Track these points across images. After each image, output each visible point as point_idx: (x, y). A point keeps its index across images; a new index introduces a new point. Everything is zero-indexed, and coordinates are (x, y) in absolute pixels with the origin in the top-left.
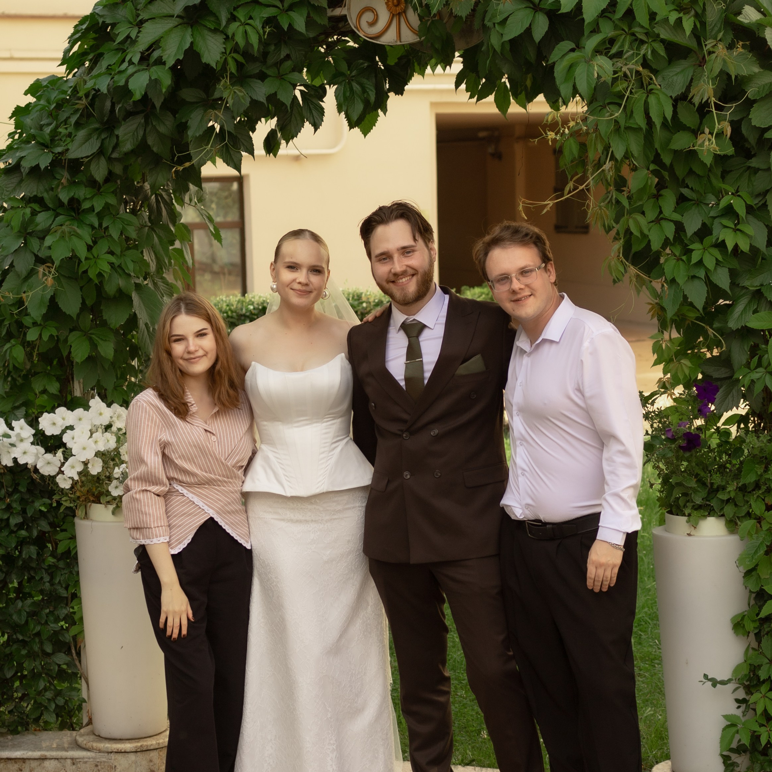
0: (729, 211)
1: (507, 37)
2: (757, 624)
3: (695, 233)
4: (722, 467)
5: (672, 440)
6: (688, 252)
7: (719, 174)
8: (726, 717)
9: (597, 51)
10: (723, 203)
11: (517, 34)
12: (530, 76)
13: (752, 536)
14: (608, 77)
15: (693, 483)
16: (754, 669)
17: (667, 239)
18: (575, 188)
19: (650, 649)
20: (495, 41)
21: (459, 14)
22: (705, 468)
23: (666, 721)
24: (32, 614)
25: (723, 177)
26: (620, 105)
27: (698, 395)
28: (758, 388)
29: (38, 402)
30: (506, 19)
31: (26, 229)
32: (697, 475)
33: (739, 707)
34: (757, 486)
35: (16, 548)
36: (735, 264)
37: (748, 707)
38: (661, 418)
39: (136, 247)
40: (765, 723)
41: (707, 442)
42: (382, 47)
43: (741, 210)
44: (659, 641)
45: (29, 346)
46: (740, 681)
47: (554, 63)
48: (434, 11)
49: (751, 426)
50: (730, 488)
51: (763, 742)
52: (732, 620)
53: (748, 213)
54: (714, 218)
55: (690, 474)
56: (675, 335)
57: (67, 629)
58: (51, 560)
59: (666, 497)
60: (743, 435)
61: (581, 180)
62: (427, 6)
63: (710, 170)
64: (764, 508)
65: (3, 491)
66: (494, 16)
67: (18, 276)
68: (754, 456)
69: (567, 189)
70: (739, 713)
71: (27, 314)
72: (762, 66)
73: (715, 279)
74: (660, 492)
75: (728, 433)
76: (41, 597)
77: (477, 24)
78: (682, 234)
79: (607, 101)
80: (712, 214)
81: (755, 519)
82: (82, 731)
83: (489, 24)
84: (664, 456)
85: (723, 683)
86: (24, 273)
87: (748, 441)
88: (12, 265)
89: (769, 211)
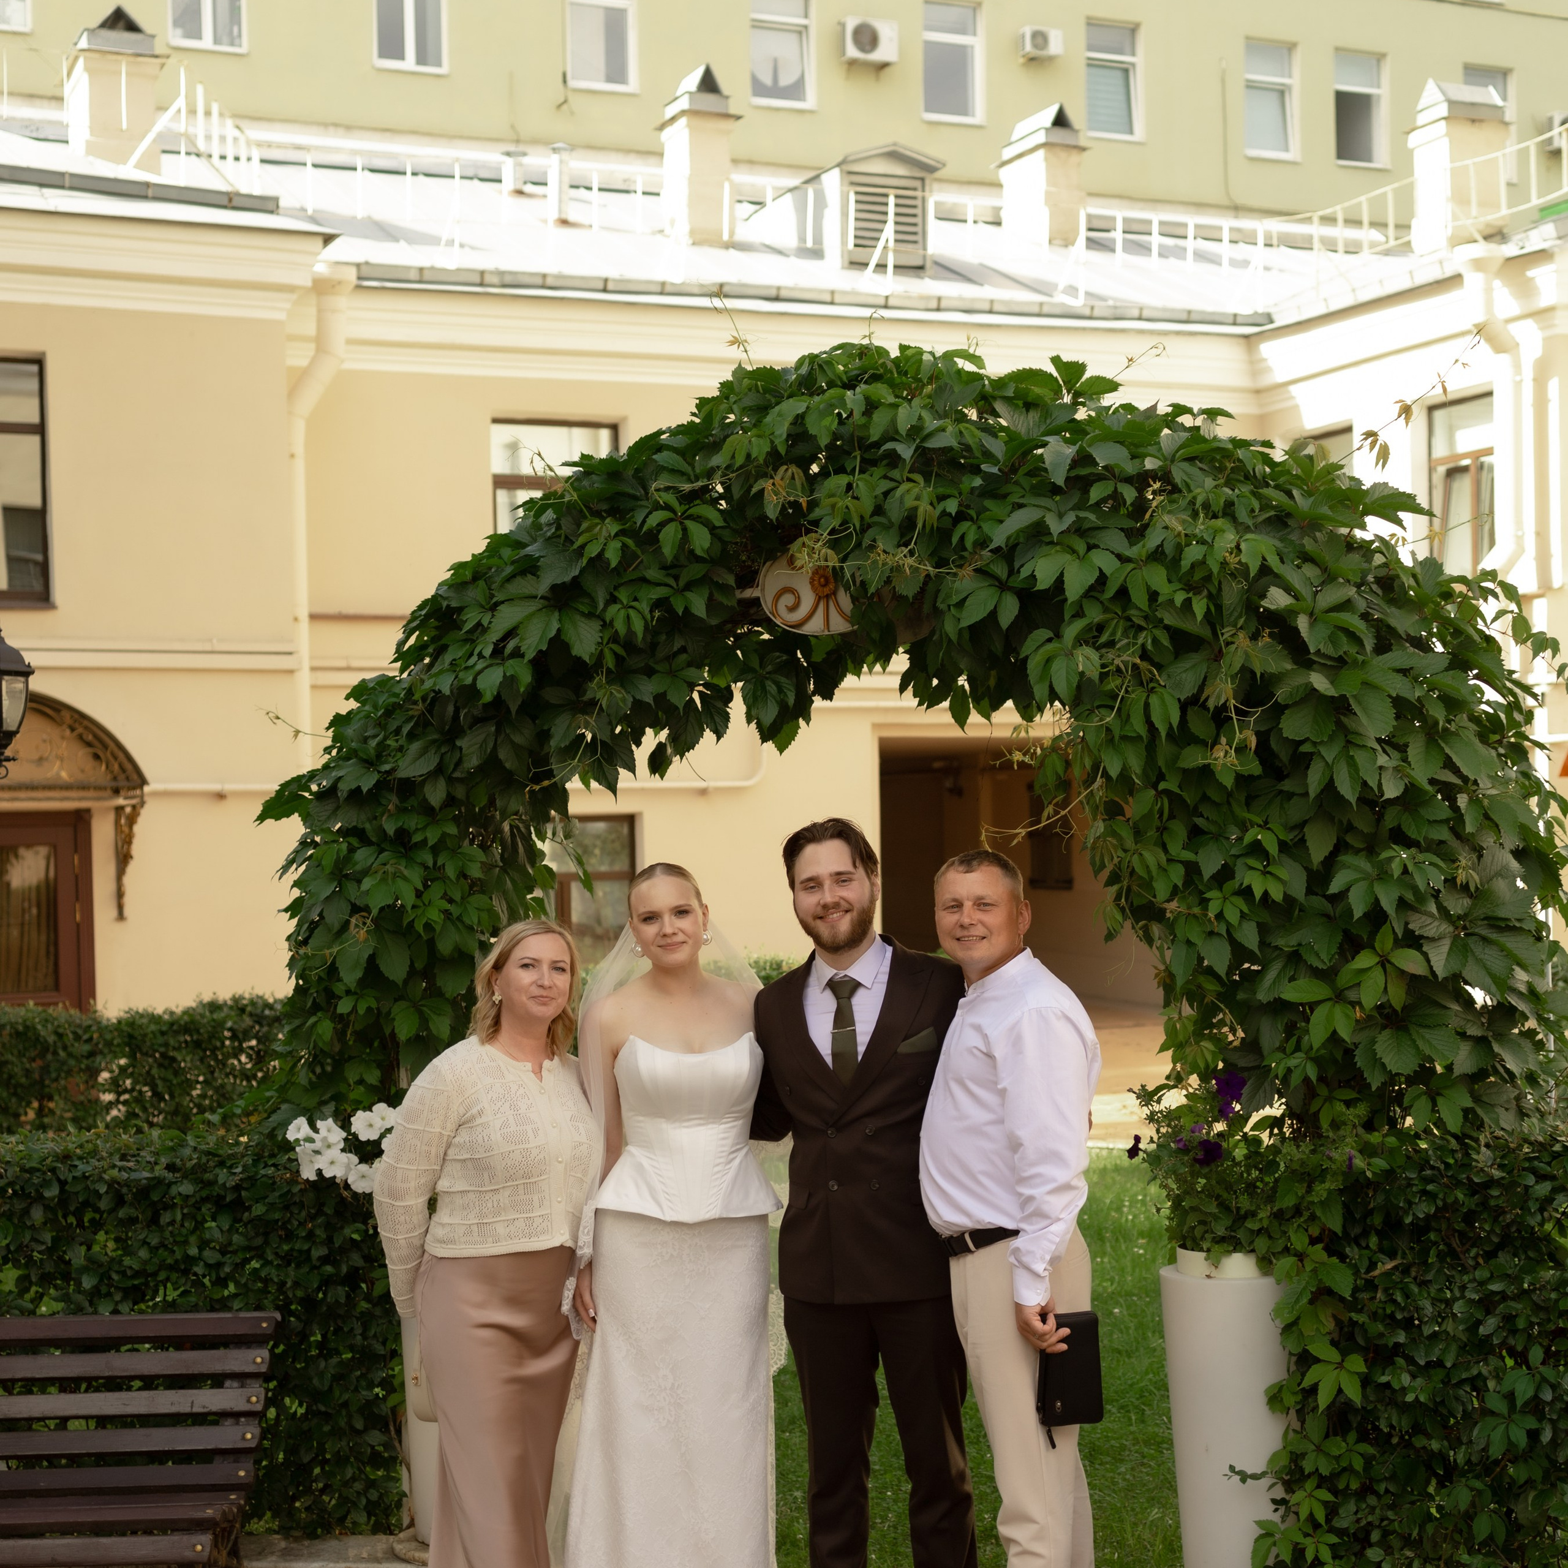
0: (1257, 849)
1: (965, 623)
2: (1299, 1397)
3: (1213, 877)
4: (1251, 1187)
5: (1185, 1150)
6: (1204, 902)
7: (1243, 799)
8: (1259, 1523)
9: (1081, 641)
10: (1248, 838)
11: (978, 619)
12: (993, 673)
13: (1291, 1278)
14: (1094, 674)
15: (1213, 1208)
16: (1296, 1458)
17: (1175, 886)
18: (1056, 813)
19: (1156, 1429)
20: (950, 628)
21: (905, 593)
22: (1229, 1188)
23: (1178, 1527)
24: (338, 1378)
25: (1248, 804)
26: (1112, 708)
27: (1218, 1091)
28: (1295, 1080)
29: (352, 1096)
30: (964, 600)
31: (341, 870)
32: (1218, 1197)
33: (1276, 1510)
34: (1297, 1211)
35: (319, 1289)
36: (1265, 917)
37: (1288, 1510)
38: (1171, 1120)
39: (483, 892)
40: (1310, 1531)
41: (1230, 1153)
42: (806, 636)
43: (1273, 849)
44: (1169, 1419)
45: (341, 1020)
46: (1277, 1475)
47: (1027, 658)
48: (872, 590)
49: (1287, 1131)
50: (1262, 1214)
51: (1309, 1556)
52: (1266, 1391)
53: (1280, 851)
54: (1237, 857)
55: (1210, 1196)
56: (1187, 1010)
57: (385, 1398)
58: (364, 1305)
59: (1178, 1225)
60: (1278, 1144)
61: (1065, 804)
62: (863, 583)
63: (1230, 794)
64: (1307, 1241)
65: (304, 1214)
66: (949, 596)
67: (329, 930)
68: (1294, 1172)
69: (1045, 814)
70: (1276, 1518)
71: (340, 980)
72: (1295, 662)
73: (1239, 936)
74: (1170, 1219)
75: (1258, 1141)
76: (349, 1355)
77: (926, 608)
78: (1195, 877)
79: (1097, 703)
80: (1234, 851)
81: (1295, 1255)
82: (402, 1535)
83: (942, 606)
84: (1175, 1172)
85: (1255, 1477)
86: (337, 927)
87: (1284, 1151)
88: (321, 915)
89: (1307, 849)
